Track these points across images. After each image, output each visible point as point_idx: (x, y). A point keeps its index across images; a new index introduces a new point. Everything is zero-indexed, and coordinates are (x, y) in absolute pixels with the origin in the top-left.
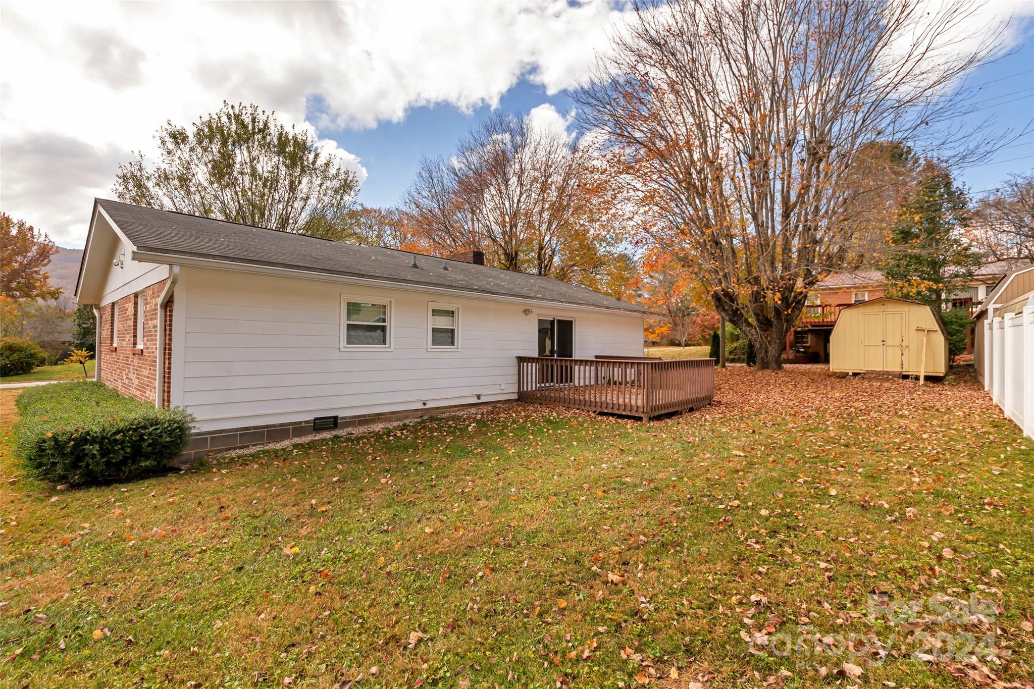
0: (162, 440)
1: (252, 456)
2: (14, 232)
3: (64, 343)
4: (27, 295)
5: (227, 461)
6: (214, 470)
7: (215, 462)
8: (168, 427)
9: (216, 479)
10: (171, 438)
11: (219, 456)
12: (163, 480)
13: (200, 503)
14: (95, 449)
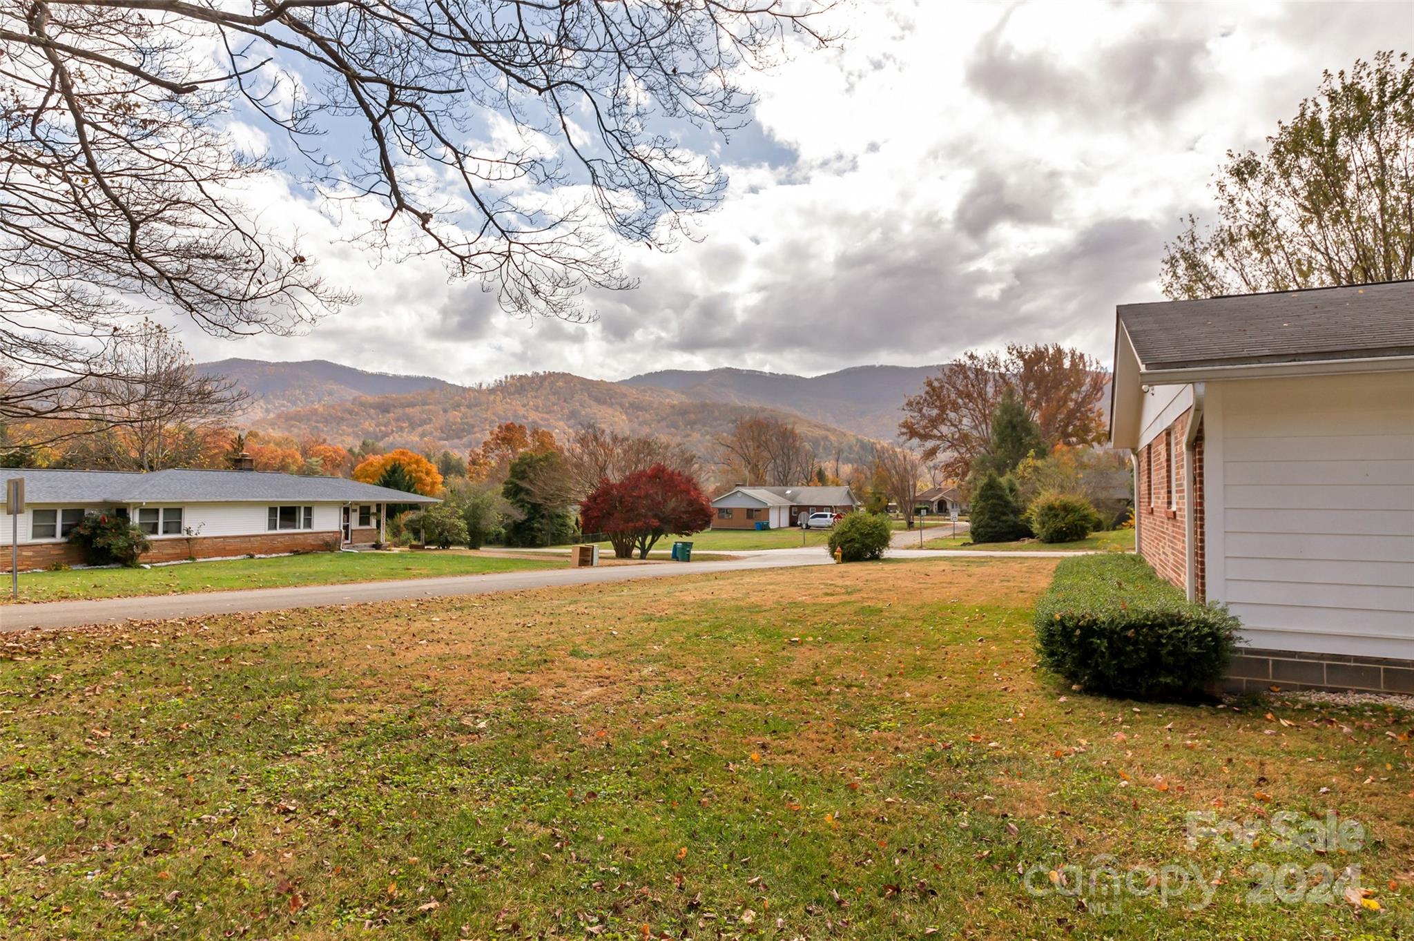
0: (1188, 649)
1: (1347, 708)
2: (1067, 364)
3: (1119, 501)
4: (1084, 441)
5: (1299, 706)
6: (1269, 716)
7: (1277, 704)
8: (1195, 630)
9: (1267, 732)
10: (1200, 647)
11: (1286, 695)
12: (1191, 711)
13: (1230, 760)
14: (1102, 644)
